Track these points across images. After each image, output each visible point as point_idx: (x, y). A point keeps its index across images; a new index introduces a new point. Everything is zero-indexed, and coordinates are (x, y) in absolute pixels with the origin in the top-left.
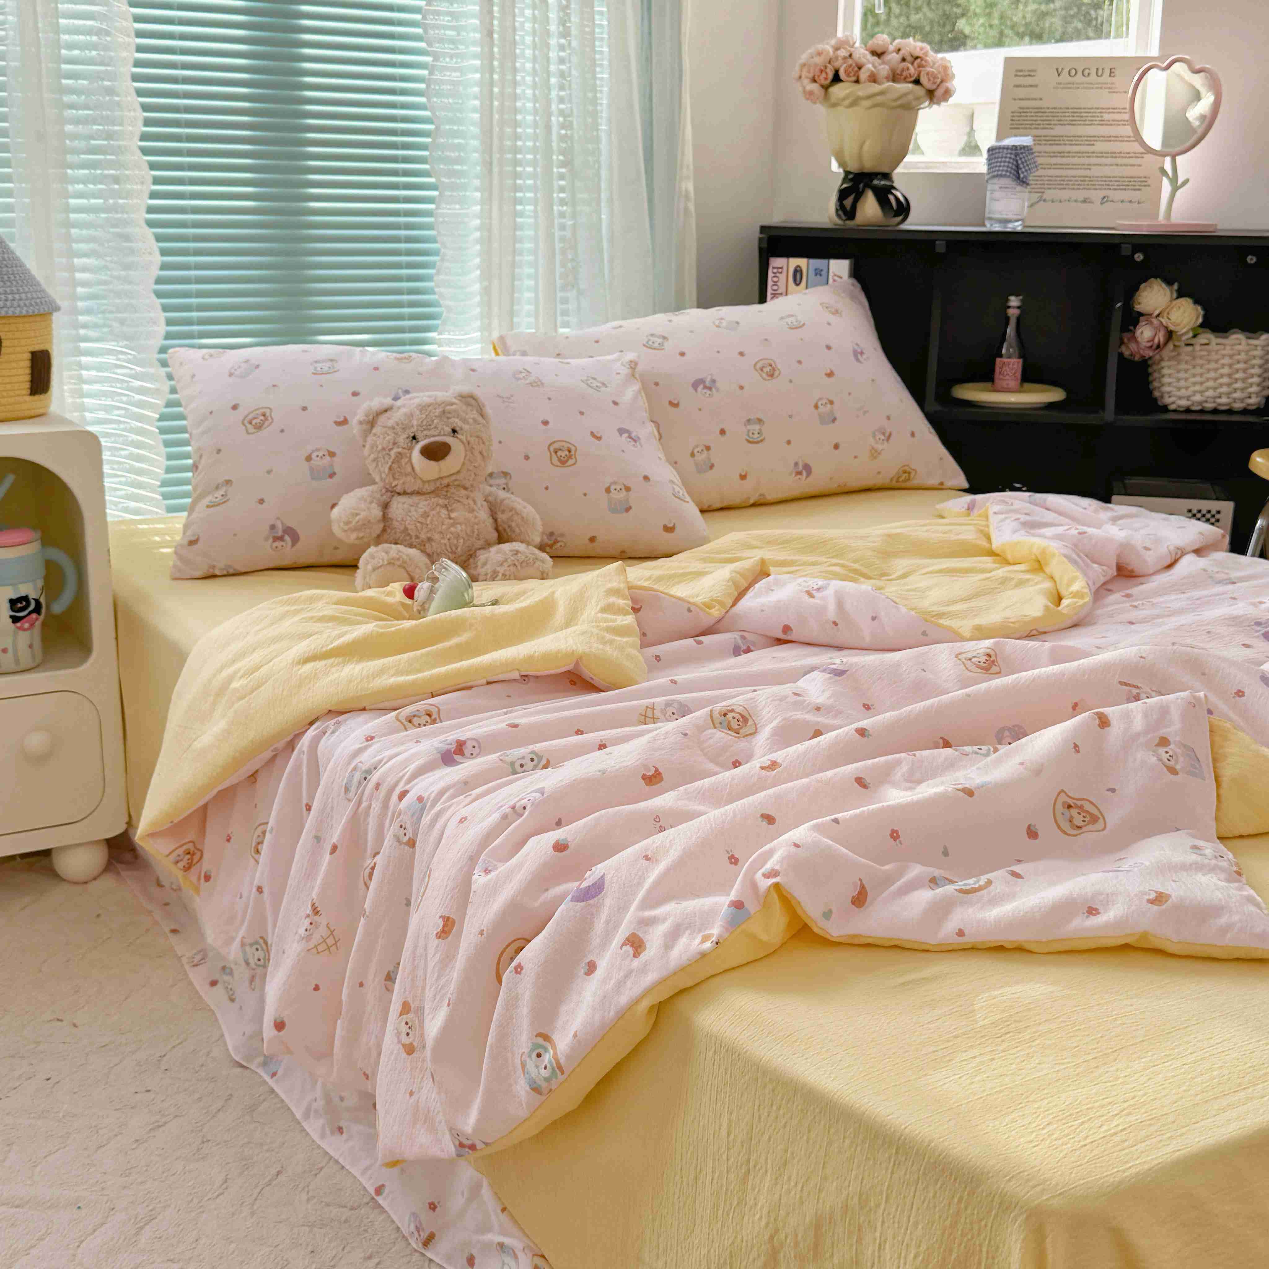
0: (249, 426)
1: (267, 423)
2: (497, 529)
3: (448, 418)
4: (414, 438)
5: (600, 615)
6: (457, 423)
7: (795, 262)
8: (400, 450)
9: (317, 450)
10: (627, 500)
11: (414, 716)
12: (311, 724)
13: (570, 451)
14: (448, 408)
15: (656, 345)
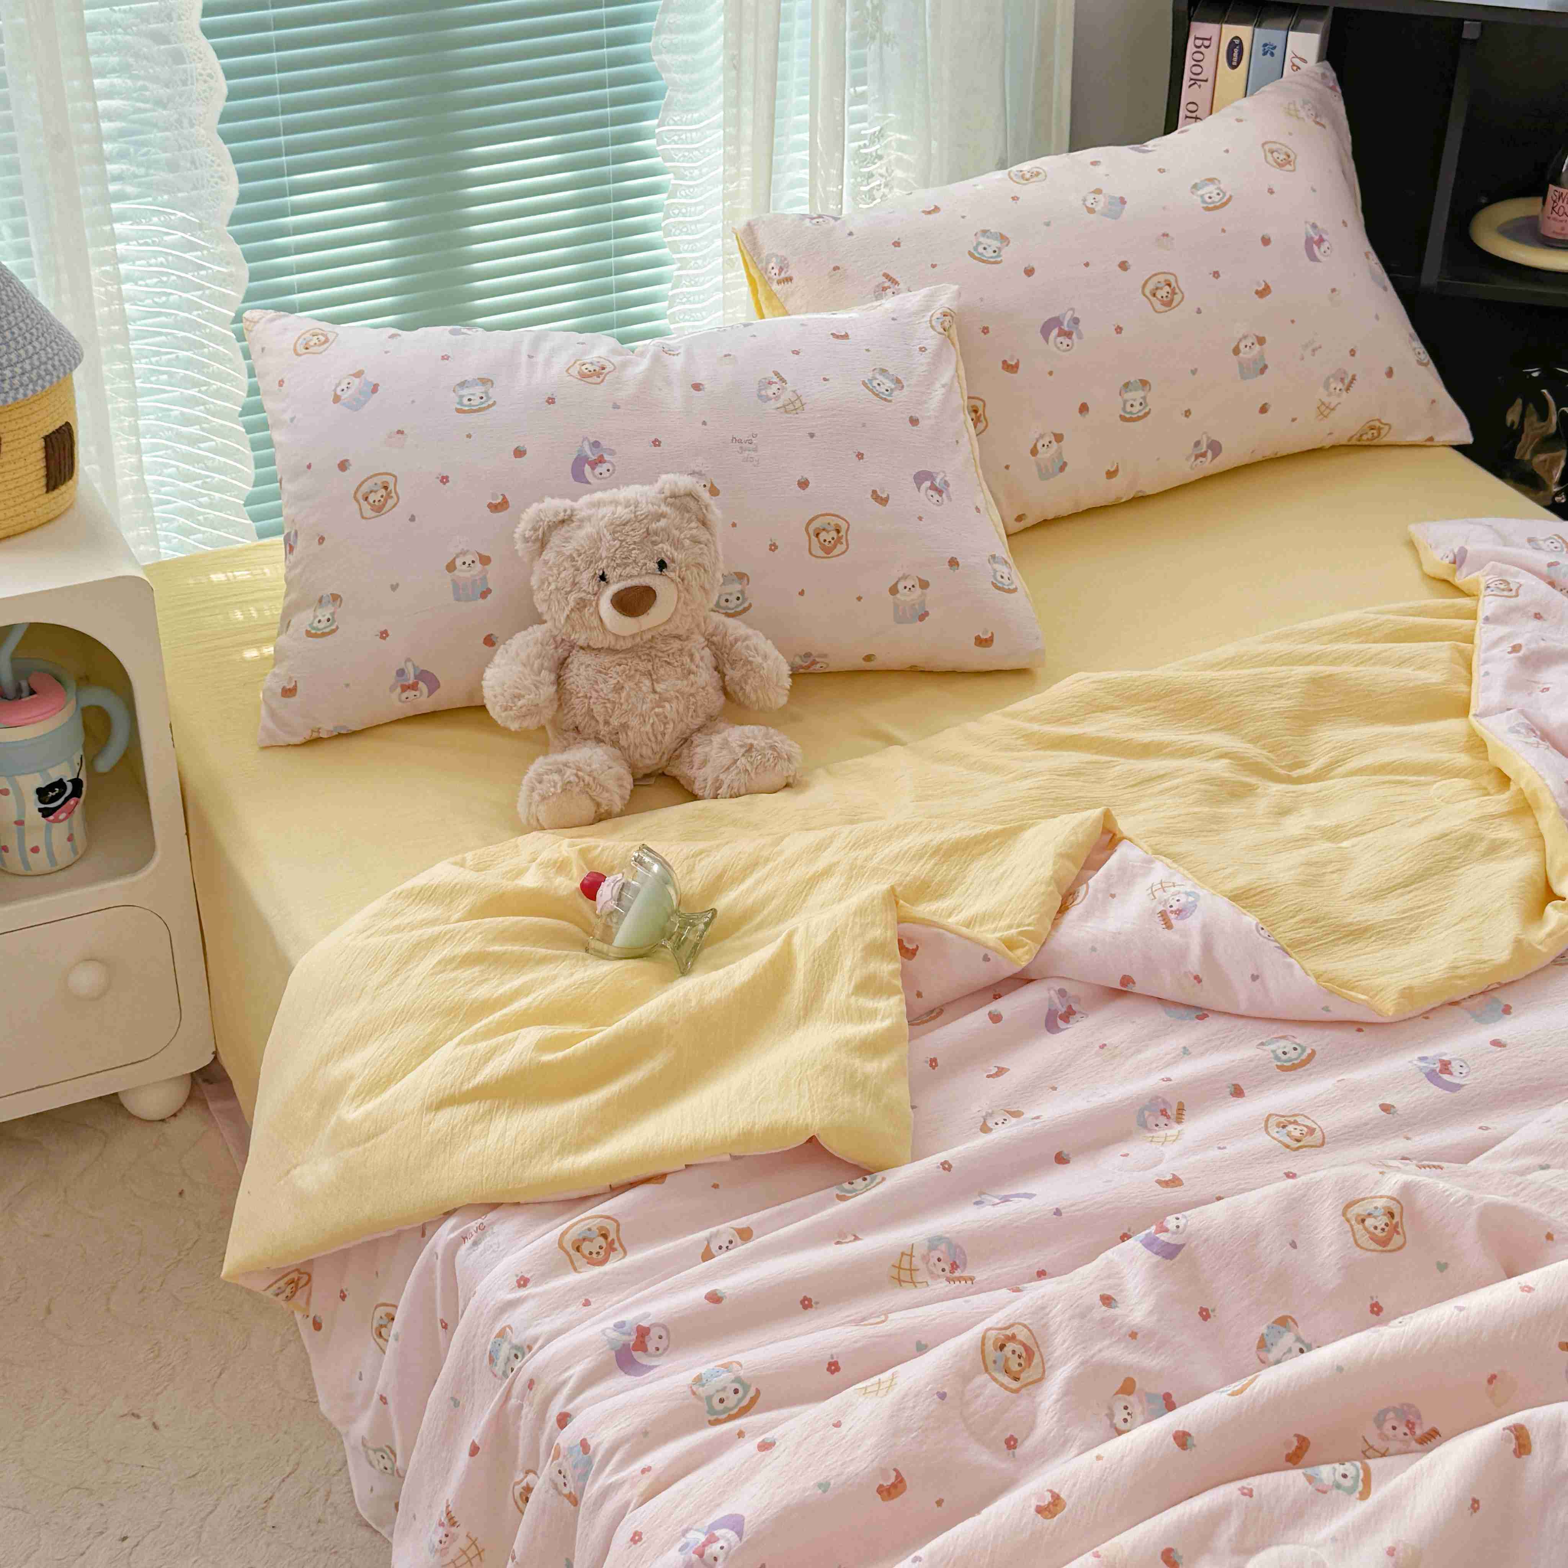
0: (364, 504)
1: (391, 502)
2: (725, 690)
3: (654, 543)
4: (603, 578)
5: (853, 1000)
6: (666, 550)
7: (1231, 31)
8: (583, 595)
9: (464, 553)
10: (923, 602)
11: (584, 1239)
12: (448, 1214)
13: (838, 531)
14: (654, 526)
15: (989, 253)
